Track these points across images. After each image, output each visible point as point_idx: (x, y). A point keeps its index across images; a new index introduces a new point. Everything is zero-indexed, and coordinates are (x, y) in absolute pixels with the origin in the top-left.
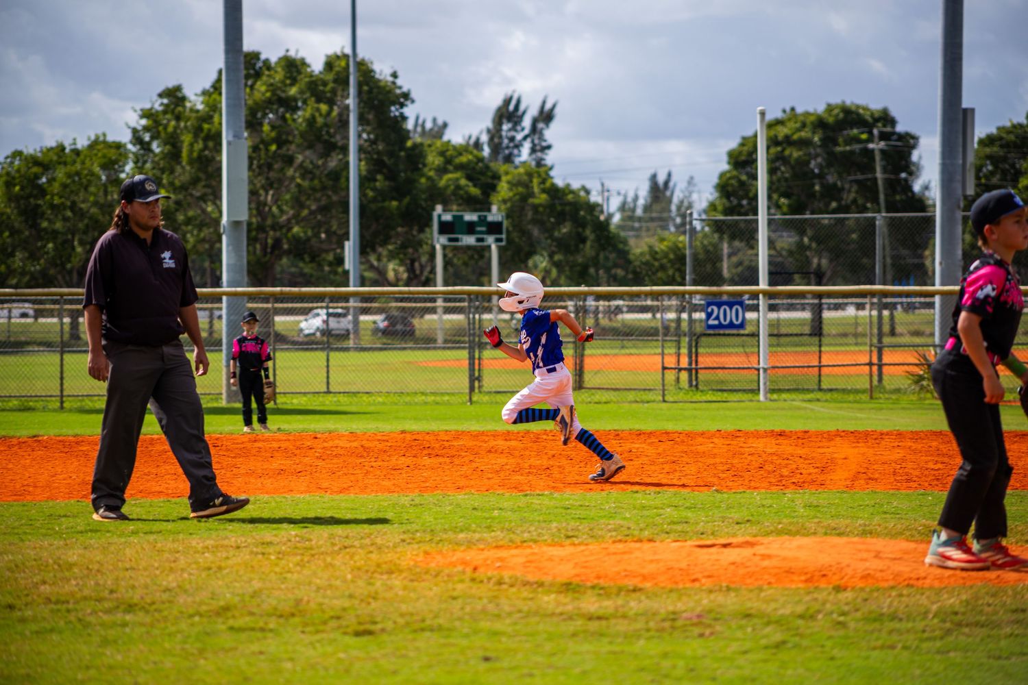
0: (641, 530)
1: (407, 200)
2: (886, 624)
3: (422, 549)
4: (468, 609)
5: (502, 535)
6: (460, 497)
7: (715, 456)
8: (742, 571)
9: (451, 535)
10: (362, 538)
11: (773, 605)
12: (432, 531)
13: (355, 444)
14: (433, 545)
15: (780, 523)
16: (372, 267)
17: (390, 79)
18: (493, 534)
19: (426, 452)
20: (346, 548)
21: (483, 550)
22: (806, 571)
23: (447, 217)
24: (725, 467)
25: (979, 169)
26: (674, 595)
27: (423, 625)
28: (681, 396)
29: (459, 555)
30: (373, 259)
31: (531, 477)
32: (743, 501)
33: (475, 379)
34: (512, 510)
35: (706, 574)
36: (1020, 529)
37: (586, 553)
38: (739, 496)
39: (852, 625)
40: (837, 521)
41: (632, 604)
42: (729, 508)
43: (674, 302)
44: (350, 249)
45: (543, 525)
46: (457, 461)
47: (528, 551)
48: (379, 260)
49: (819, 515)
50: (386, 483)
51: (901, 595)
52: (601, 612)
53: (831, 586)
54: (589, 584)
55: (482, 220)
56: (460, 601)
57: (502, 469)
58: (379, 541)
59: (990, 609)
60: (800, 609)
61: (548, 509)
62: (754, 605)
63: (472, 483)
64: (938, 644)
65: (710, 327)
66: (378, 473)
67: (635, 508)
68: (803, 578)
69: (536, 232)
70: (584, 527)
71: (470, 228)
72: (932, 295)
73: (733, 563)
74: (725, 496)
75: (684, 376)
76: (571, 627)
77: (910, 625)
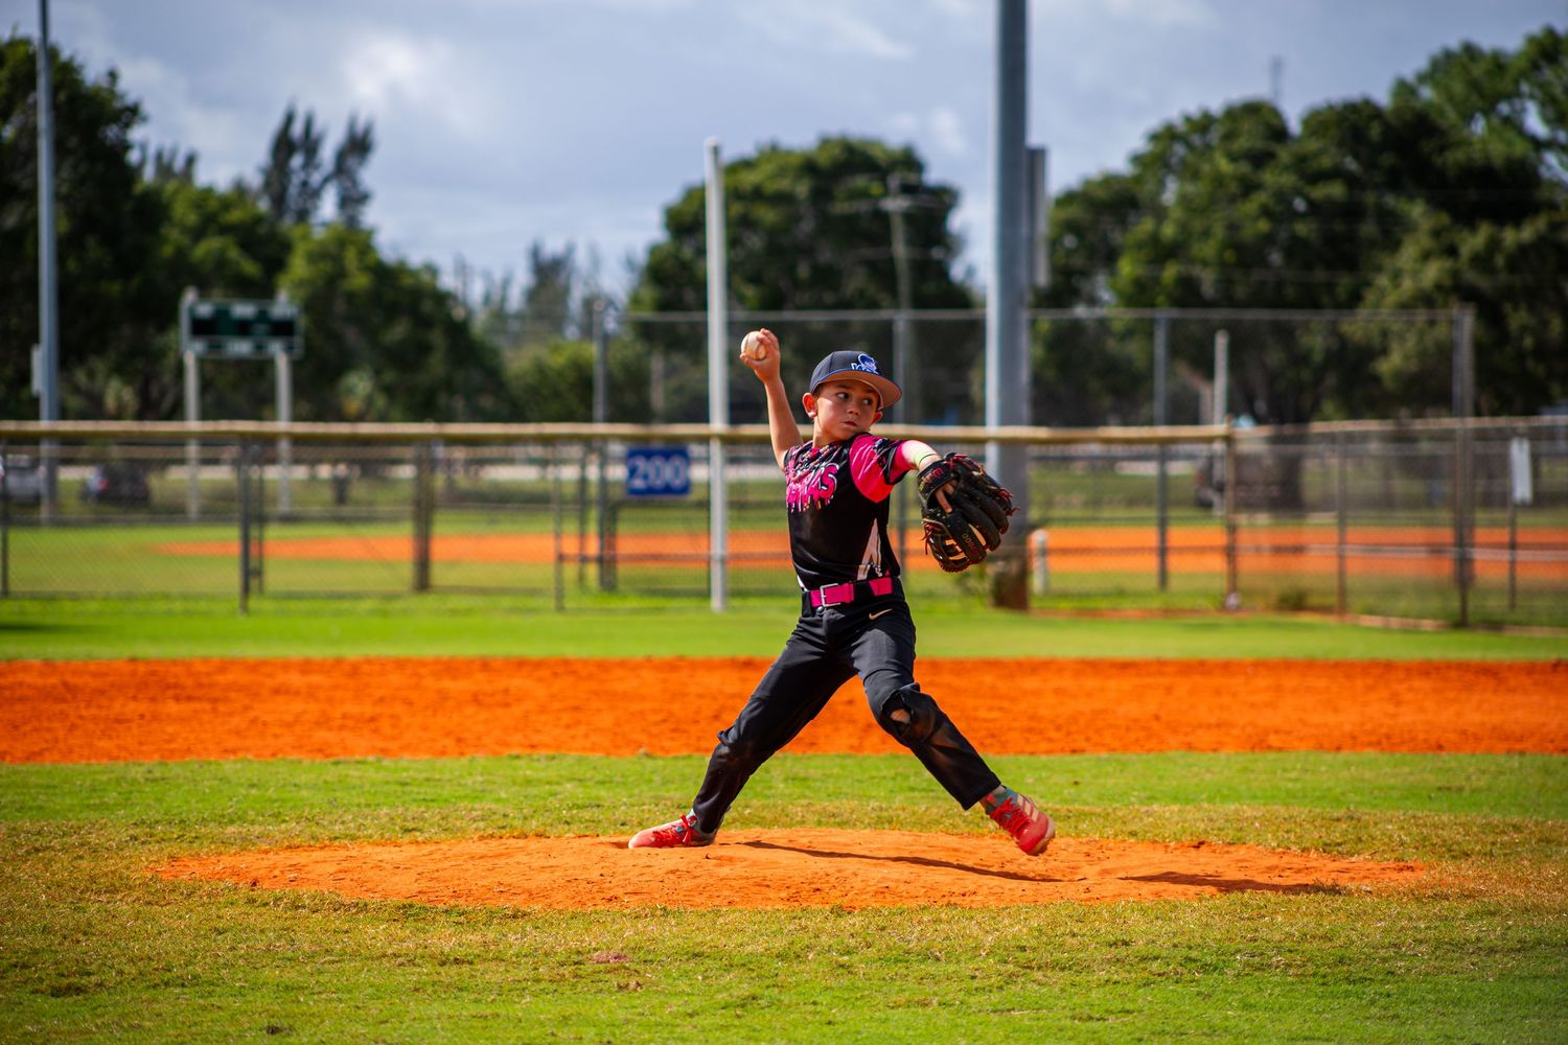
0: (525, 818)
1: (136, 281)
2: (915, 966)
3: (166, 852)
4: (242, 949)
5: (299, 828)
6: (229, 766)
7: (643, 698)
8: (687, 884)
9: (213, 829)
10: (64, 834)
11: (738, 938)
12: (182, 821)
13: (53, 680)
14: (184, 845)
15: (747, 807)
16: (77, 390)
17: (104, 83)
18: (283, 826)
19: (171, 692)
20: (37, 850)
21: (266, 852)
22: (788, 882)
23: (205, 310)
24: (659, 717)
25: (1054, 243)
26: (578, 924)
27: (167, 976)
28: (587, 602)
29: (227, 861)
30: (81, 377)
31: (345, 734)
32: (687, 771)
33: (251, 574)
34: (314, 787)
35: (630, 889)
36: (1120, 814)
37: (437, 856)
38: (681, 763)
39: (861, 969)
40: (837, 803)
41: (512, 938)
42: (665, 782)
43: (575, 451)
44: (41, 360)
45: (366, 811)
46: (222, 708)
47: (343, 853)
48: (91, 375)
49: (807, 793)
50: (103, 744)
51: (938, 921)
52: (461, 953)
53: (828, 907)
54: (441, 906)
55: (262, 316)
56: (229, 935)
57: (297, 720)
58: (93, 838)
59: (1074, 941)
60: (779, 944)
61: (373, 785)
62: (706, 938)
63: (249, 743)
64: (995, 997)
65: (635, 492)
66: (91, 727)
67: (514, 783)
68: (784, 894)
69: (352, 335)
70: (433, 814)
71: (243, 328)
72: (982, 442)
73: (673, 872)
74: (660, 763)
75: (592, 571)
76: (412, 976)
77: (952, 968)
